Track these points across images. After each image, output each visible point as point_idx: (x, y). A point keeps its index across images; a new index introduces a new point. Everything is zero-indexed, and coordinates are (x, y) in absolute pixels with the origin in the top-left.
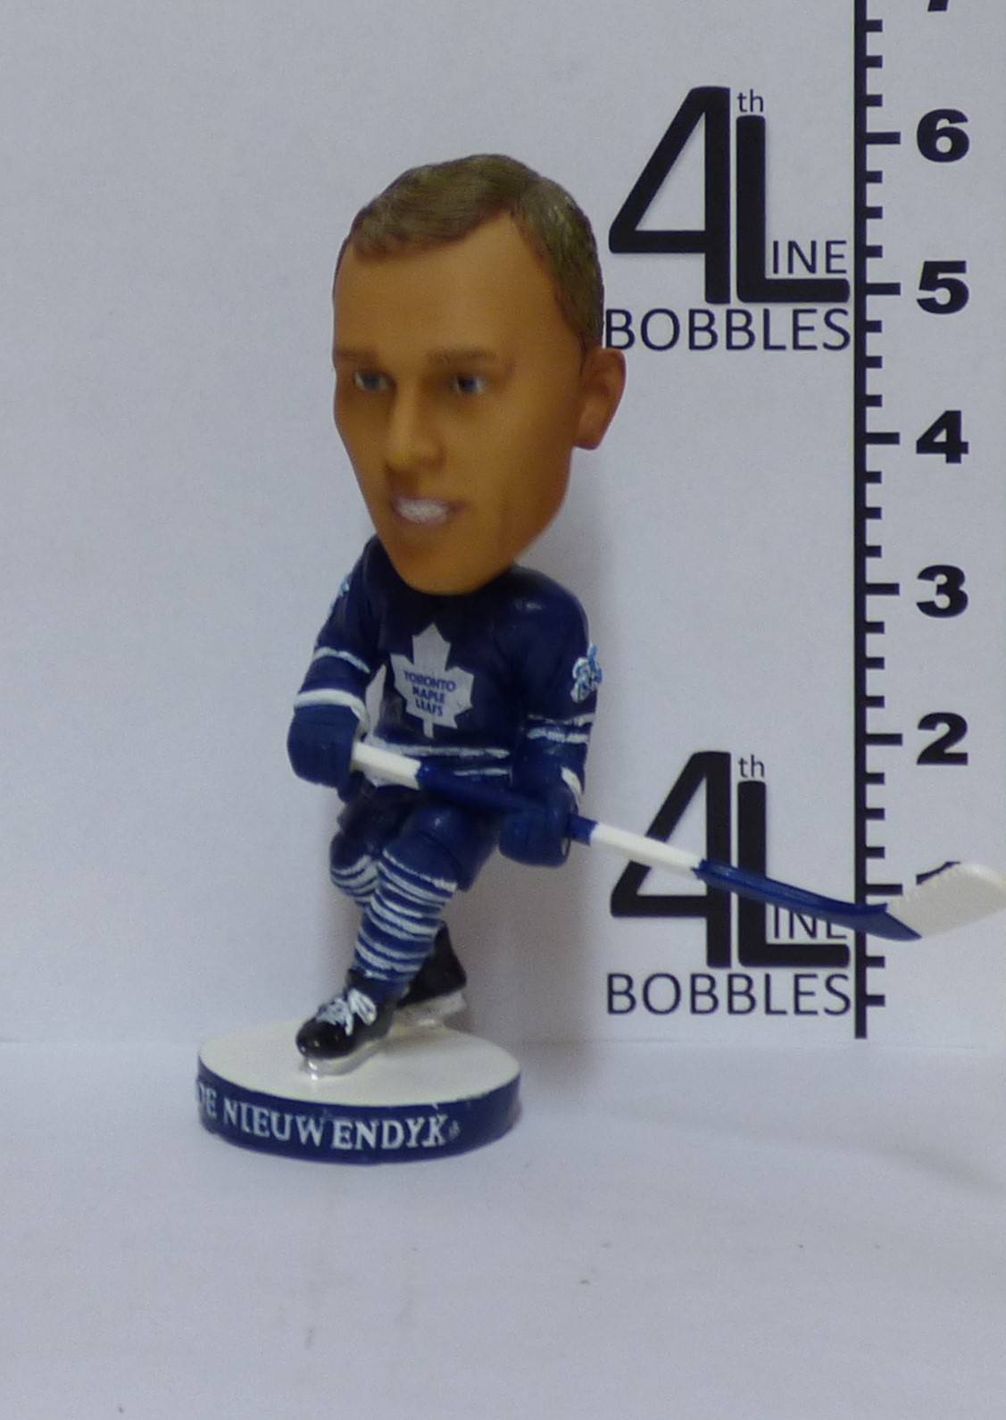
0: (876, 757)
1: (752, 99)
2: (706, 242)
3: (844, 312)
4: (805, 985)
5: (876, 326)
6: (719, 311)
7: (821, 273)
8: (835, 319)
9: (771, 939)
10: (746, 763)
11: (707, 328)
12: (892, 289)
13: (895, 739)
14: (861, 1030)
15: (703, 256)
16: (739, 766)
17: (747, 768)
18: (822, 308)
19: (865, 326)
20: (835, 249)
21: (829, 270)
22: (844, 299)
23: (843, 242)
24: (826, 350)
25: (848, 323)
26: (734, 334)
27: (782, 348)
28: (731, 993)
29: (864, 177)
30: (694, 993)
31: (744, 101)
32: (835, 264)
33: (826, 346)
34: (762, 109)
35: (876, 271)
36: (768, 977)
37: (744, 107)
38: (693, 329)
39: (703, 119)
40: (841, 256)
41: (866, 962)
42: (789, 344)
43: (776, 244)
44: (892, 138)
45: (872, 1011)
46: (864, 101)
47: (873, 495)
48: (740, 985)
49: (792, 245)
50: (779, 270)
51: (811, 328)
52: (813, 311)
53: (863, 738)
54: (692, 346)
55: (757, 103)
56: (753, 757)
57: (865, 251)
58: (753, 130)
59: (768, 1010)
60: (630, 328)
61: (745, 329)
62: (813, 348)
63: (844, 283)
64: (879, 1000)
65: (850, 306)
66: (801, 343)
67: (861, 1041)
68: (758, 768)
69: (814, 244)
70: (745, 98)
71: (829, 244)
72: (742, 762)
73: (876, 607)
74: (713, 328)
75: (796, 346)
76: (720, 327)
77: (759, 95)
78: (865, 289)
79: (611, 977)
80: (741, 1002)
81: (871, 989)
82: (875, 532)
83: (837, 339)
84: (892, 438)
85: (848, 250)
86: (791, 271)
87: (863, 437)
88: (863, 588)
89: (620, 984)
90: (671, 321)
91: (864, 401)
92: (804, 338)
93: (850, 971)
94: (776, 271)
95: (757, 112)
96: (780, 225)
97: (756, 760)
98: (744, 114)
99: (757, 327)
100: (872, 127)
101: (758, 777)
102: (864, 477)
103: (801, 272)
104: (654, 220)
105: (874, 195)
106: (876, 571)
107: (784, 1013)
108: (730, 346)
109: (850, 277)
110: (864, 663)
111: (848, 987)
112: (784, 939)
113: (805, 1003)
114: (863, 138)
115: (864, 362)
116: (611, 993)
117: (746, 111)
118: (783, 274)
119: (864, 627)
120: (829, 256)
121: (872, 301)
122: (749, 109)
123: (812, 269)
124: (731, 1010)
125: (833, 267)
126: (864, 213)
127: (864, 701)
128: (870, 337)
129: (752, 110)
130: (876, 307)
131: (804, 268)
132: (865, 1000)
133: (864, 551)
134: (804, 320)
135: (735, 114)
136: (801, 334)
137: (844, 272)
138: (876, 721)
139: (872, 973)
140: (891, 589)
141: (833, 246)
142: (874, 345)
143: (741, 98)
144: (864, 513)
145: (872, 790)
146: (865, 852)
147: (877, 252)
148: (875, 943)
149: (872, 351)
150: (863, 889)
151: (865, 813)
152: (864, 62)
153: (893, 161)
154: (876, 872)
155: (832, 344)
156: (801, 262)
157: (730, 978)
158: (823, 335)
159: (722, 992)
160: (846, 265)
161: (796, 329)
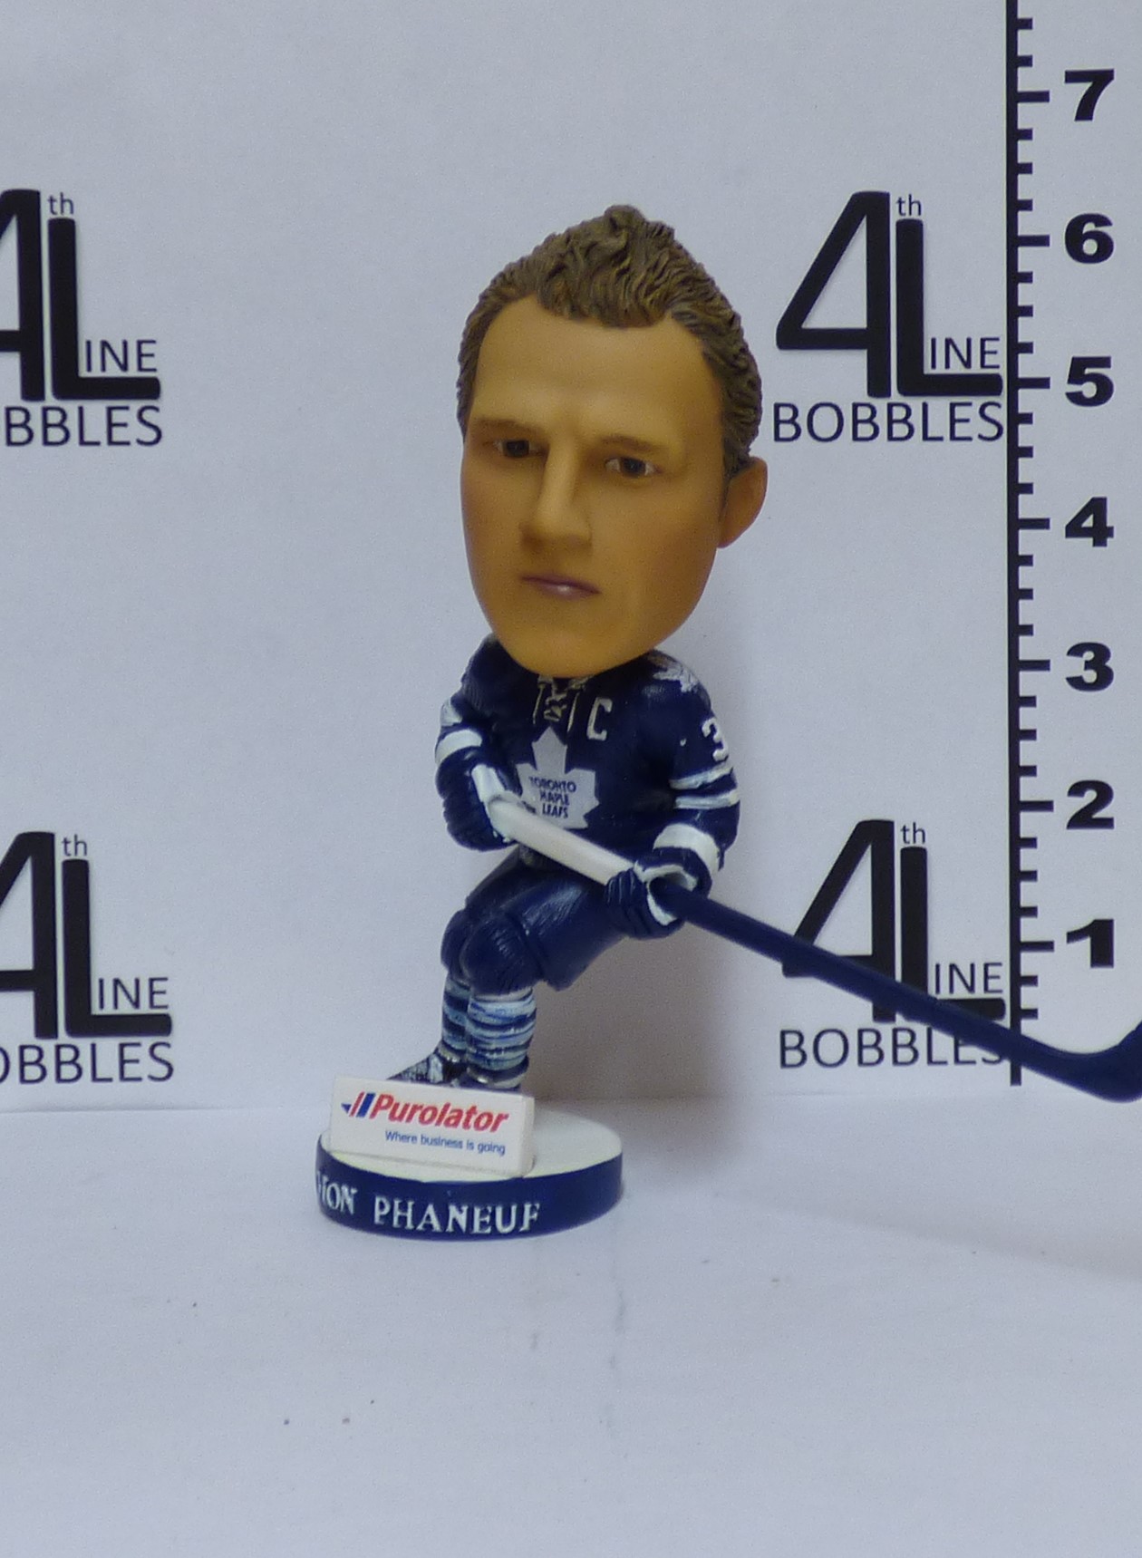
0: (1030, 823)
1: (911, 204)
2: (868, 339)
3: (998, 405)
5: (1028, 418)
6: (881, 405)
7: (976, 368)
8: (989, 411)
10: (908, 830)
11: (870, 421)
12: (1043, 383)
13: (1046, 806)
14: (1016, 1078)
15: (865, 352)
16: (902, 833)
17: (909, 835)
18: (978, 401)
19: (1017, 419)
20: (989, 346)
21: (983, 365)
22: (998, 392)
23: (997, 339)
24: (980, 441)
25: (1001, 415)
26: (895, 426)
27: (940, 439)
28: (895, 1046)
29: (1016, 278)
30: (861, 1047)
31: (904, 205)
32: (989, 360)
33: (980, 437)
34: (920, 213)
35: (1028, 367)
37: (903, 211)
38: (856, 422)
39: (864, 222)
40: (995, 352)
41: (1022, 1013)
42: (947, 435)
43: (934, 341)
44: (1042, 241)
46: (1016, 206)
47: (1026, 577)
48: (904, 1038)
49: (949, 342)
50: (935, 366)
51: (967, 421)
52: (970, 404)
53: (1017, 806)
54: (855, 438)
55: (915, 207)
56: (914, 824)
57: (1016, 348)
58: (912, 233)
59: (930, 1061)
60: (797, 420)
61: (905, 421)
62: (969, 439)
63: (997, 378)
65: (1003, 399)
66: (957, 434)
67: (1016, 1088)
68: (919, 835)
69: (969, 341)
70: (904, 202)
71: (983, 341)
72: (904, 830)
73: (1029, 682)
74: (875, 420)
75: (953, 437)
76: (881, 420)
77: (917, 199)
78: (1016, 383)
79: (783, 1034)
80: (905, 1054)
82: (1027, 612)
83: (991, 431)
84: (1042, 524)
85: (1002, 347)
87: (1016, 524)
88: (1016, 666)
89: (792, 1040)
90: (835, 415)
91: (1016, 488)
92: (960, 430)
94: (934, 366)
95: (915, 216)
96: (936, 325)
97: (917, 828)
98: (903, 218)
99: (916, 419)
100: (1024, 230)
101: (919, 843)
102: (1017, 561)
103: (957, 368)
104: (819, 318)
105: (1025, 295)
106: (1027, 649)
107: (945, 1063)
108: (891, 437)
109: (1003, 372)
110: (1017, 734)
113: (964, 1053)
114: (1015, 241)
115: (1016, 452)
116: (784, 1049)
117: (905, 214)
118: (940, 369)
119: (1017, 701)
120: (985, 352)
121: (1023, 394)
122: (907, 212)
123: (967, 364)
124: (895, 1061)
125: (988, 363)
126: (1016, 312)
127: (1017, 770)
128: (1022, 428)
129: (910, 213)
130: (1028, 400)
131: (960, 363)
133: (1017, 630)
134: (961, 412)
135: (894, 217)
136: (957, 426)
137: (997, 367)
138: (1029, 789)
139: (1027, 1023)
140: (1043, 665)
141: (987, 343)
142: (1025, 435)
143: (900, 202)
144: (1017, 594)
145: (1025, 853)
146: (1018, 911)
147: (1028, 348)
148: (1028, 997)
149: (1023, 442)
150: (1017, 946)
151: (1018, 875)
152: (1016, 169)
153: (1043, 263)
154: (1029, 930)
155: (984, 435)
156: (957, 358)
157: (895, 1031)
158: (979, 426)
159: (886, 1045)
160: (999, 361)
161: (953, 421)
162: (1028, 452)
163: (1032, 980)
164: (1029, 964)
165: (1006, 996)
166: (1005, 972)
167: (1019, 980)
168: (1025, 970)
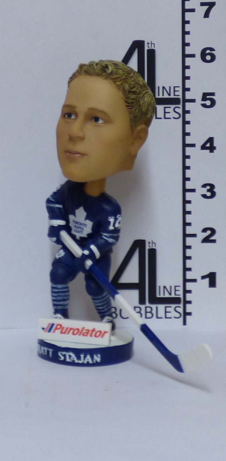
0: (189, 241)
1: (151, 44)
3: (179, 108)
4: (168, 309)
5: (188, 112)
7: (172, 96)
8: (177, 110)
9: (158, 296)
10: (150, 243)
12: (193, 101)
13: (194, 235)
14: (185, 323)
16: (148, 244)
17: (151, 245)
18: (173, 106)
19: (185, 112)
21: (175, 95)
22: (179, 103)
23: (179, 87)
25: (180, 111)
27: (161, 118)
28: (146, 312)
29: (185, 67)
31: (149, 44)
33: (174, 118)
34: (154, 47)
35: (188, 95)
36: (157, 308)
37: (149, 46)
39: (137, 50)
41: (186, 302)
42: (163, 117)
43: (159, 87)
44: (193, 56)
45: (188, 317)
46: (185, 45)
47: (188, 162)
48: (149, 310)
49: (164, 88)
51: (169, 113)
52: (170, 107)
53: (185, 235)
55: (153, 45)
56: (152, 241)
57: (185, 90)
58: (152, 53)
59: (157, 317)
62: (170, 118)
63: (179, 99)
64: (190, 314)
65: (181, 106)
67: (185, 326)
68: (154, 244)
69: (170, 87)
71: (174, 87)
73: (189, 196)
75: (165, 118)
77: (153, 42)
78: (185, 101)
80: (149, 315)
81: (188, 311)
82: (188, 173)
83: (177, 116)
84: (193, 145)
85: (180, 89)
86: (163, 95)
87: (185, 145)
88: (185, 190)
91: (185, 134)
92: (167, 115)
93: (181, 305)
94: (159, 95)
96: (160, 82)
98: (149, 48)
100: (187, 52)
101: (154, 247)
102: (185, 157)
103: (166, 96)
105: (188, 73)
106: (189, 185)
107: (162, 318)
109: (181, 97)
110: (185, 213)
111: (181, 310)
112: (162, 296)
113: (168, 315)
114: (185, 56)
115: (185, 123)
118: (161, 96)
119: (185, 202)
120: (175, 91)
121: (187, 104)
123: (169, 95)
124: (146, 317)
125: (176, 94)
126: (185, 78)
127: (186, 224)
128: (187, 115)
129: (151, 47)
130: (188, 106)
131: (167, 94)
132: (186, 314)
133: (185, 179)
134: (167, 110)
135: (146, 48)
136: (166, 114)
137: (179, 96)
138: (189, 230)
139: (188, 306)
140: (193, 190)
141: (176, 88)
142: (188, 117)
144: (185, 168)
145: (188, 251)
146: (186, 269)
147: (188, 90)
148: (189, 297)
149: (187, 119)
150: (185, 281)
151: (186, 258)
152: (185, 33)
153: (193, 63)
154: (189, 275)
155: (175, 117)
156: (166, 93)
157: (146, 307)
158: (173, 114)
159: (143, 312)
160: (180, 94)
161: (165, 113)
162: (188, 123)
163: (190, 292)
164: (189, 286)
165: (181, 297)
166: (181, 289)
167: (186, 292)
168: (188, 288)
